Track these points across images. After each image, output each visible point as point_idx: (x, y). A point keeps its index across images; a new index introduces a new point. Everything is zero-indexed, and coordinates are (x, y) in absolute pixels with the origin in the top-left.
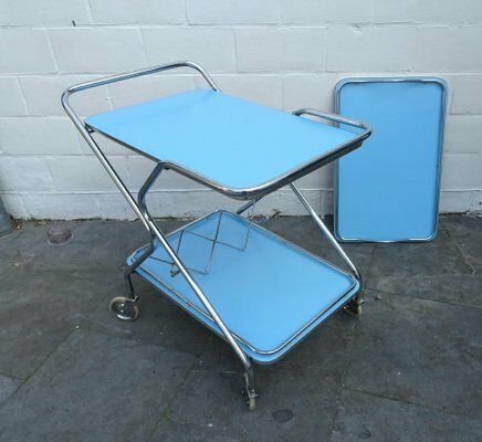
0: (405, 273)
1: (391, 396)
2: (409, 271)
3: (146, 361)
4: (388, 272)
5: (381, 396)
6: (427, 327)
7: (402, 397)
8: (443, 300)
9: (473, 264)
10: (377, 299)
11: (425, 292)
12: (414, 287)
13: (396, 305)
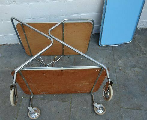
0: (126, 58)
1: (136, 108)
2: (127, 56)
3: (54, 108)
4: (120, 58)
5: (133, 109)
6: (139, 79)
7: (139, 108)
8: (140, 68)
9: (146, 51)
10: (120, 70)
11: (134, 65)
12: (130, 63)
13: (127, 72)
